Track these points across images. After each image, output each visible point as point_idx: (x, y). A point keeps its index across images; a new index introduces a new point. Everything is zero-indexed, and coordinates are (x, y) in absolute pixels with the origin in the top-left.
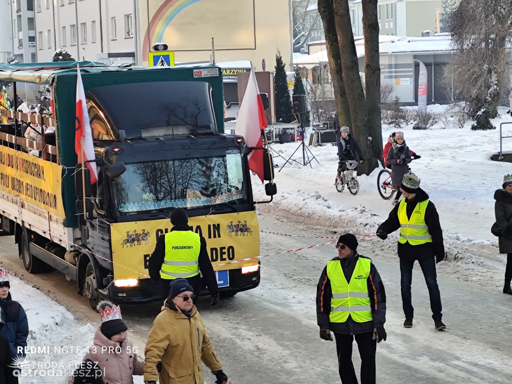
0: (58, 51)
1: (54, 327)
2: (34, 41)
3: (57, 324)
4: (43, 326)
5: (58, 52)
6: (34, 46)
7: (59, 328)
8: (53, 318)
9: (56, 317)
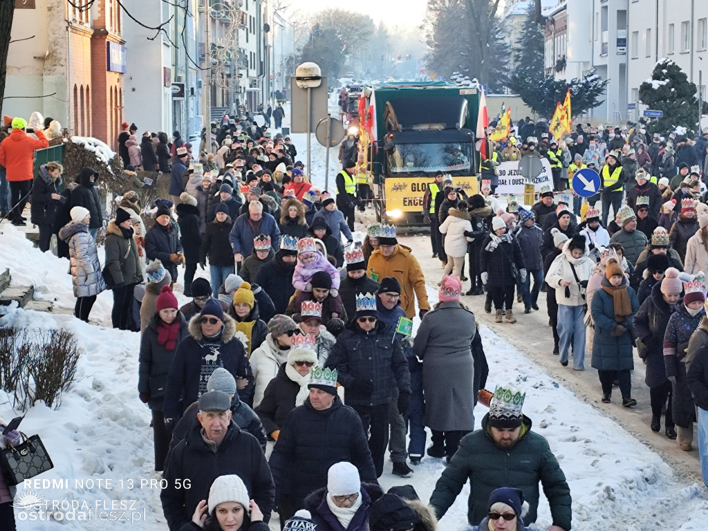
0: (661, 62)
1: (642, 485)
2: (625, 46)
3: (647, 480)
4: (627, 481)
5: (661, 64)
6: (624, 54)
7: (649, 487)
8: (642, 470)
9: (645, 469)
